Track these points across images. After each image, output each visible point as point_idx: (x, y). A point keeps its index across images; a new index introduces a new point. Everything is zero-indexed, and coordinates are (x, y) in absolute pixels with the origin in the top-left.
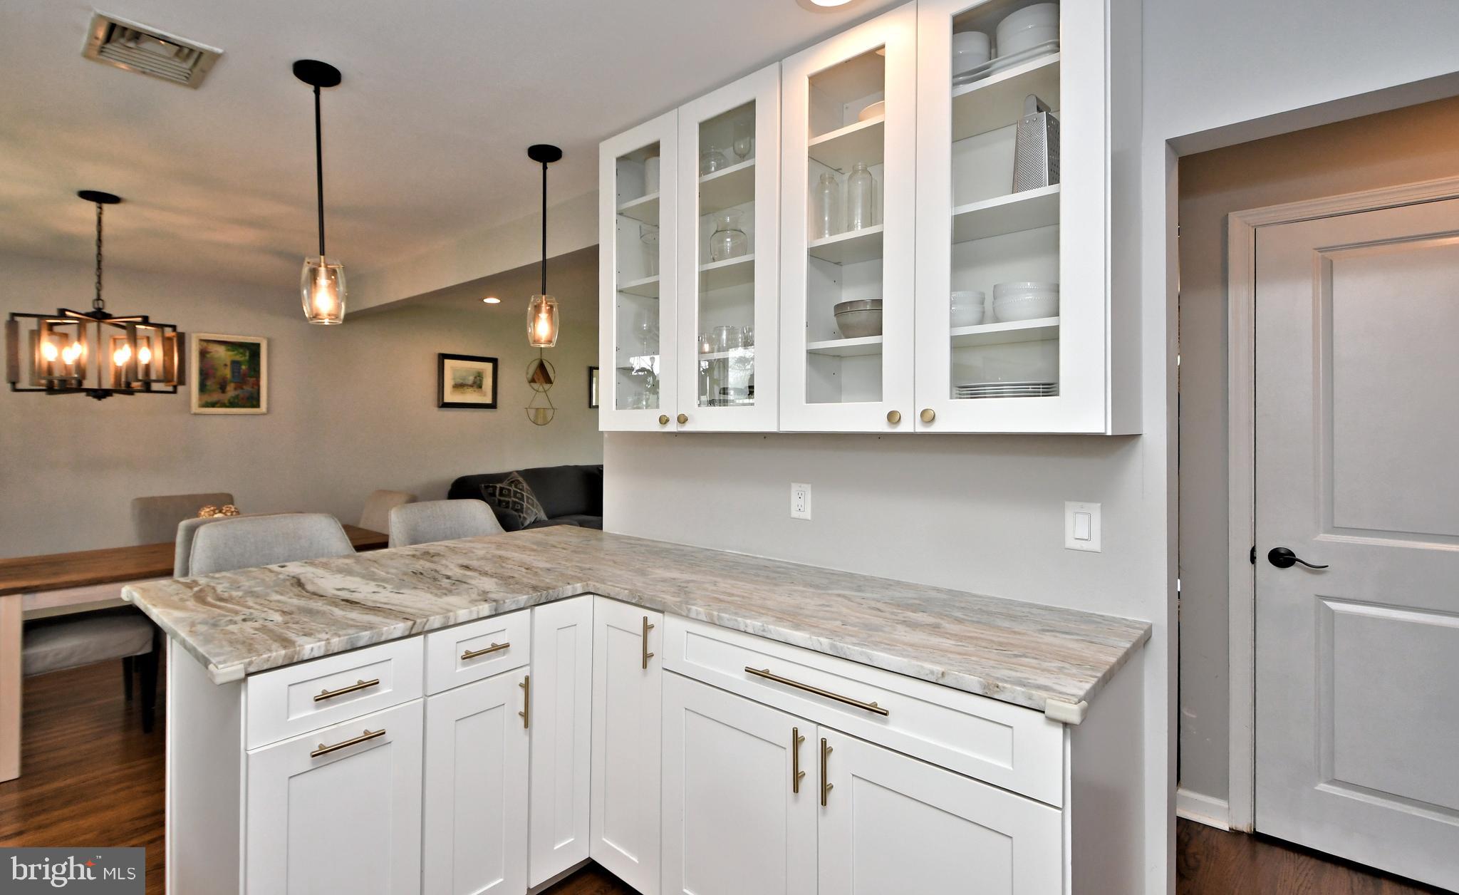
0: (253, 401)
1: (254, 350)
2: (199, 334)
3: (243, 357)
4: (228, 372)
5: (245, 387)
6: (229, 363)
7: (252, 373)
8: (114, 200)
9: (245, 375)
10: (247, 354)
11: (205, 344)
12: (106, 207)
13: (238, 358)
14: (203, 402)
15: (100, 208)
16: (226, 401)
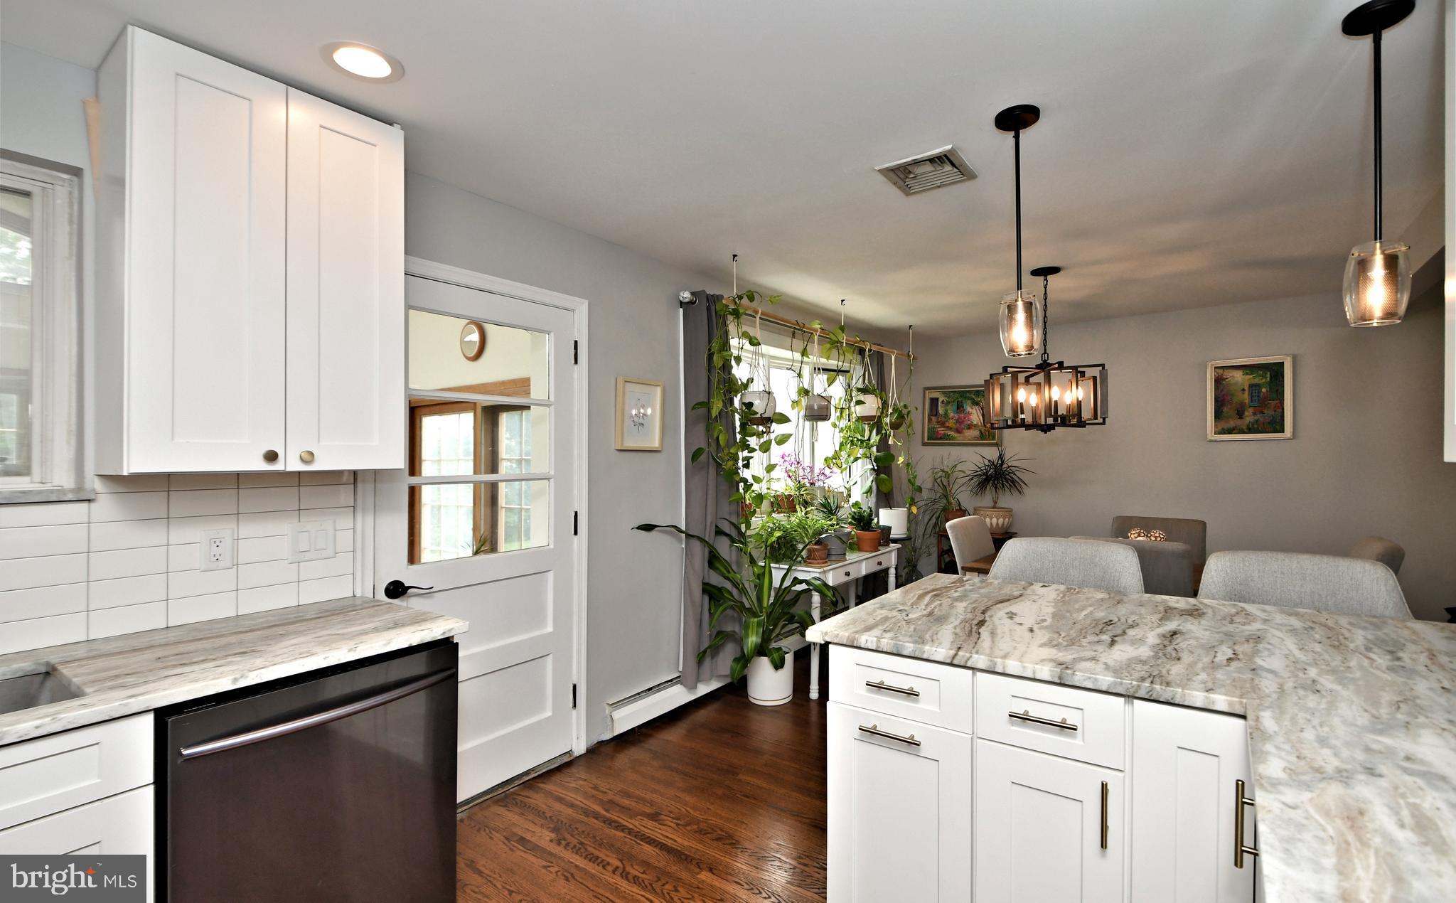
0: (1276, 425)
1: (1276, 371)
2: (1213, 363)
3: (1263, 380)
4: (1246, 397)
5: (1266, 411)
6: (1247, 388)
7: (1275, 395)
8: (1054, 270)
9: (1265, 399)
10: (1268, 375)
11: (1220, 371)
12: (1049, 277)
13: (1257, 381)
14: (1220, 428)
15: (1046, 280)
16: (1245, 428)
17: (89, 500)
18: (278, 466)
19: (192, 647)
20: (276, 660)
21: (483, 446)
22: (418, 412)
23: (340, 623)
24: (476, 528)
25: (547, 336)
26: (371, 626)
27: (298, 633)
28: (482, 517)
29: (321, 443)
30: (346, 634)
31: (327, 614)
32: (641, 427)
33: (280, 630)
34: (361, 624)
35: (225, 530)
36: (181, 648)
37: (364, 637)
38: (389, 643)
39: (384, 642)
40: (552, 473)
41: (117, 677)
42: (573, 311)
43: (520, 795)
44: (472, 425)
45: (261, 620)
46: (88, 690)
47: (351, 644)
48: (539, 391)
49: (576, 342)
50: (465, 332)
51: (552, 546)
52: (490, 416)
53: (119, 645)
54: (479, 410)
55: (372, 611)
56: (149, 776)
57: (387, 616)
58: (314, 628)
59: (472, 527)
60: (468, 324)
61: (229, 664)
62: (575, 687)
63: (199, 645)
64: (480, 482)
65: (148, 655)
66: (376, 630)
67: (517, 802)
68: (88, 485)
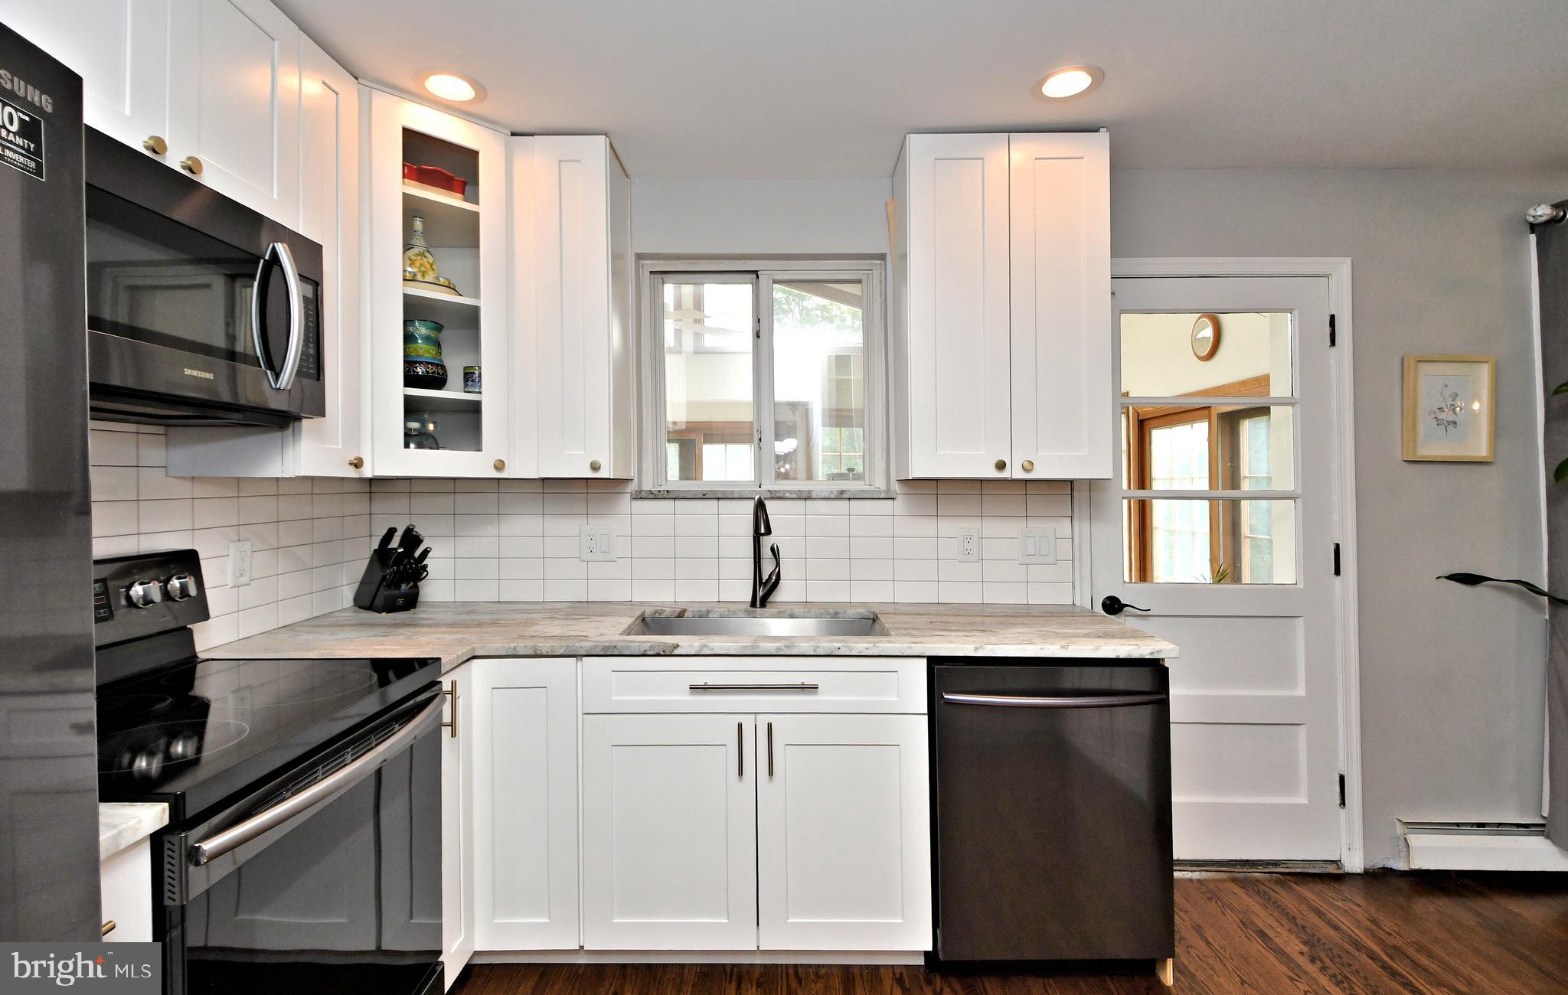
17: (893, 499)
18: (1005, 474)
19: (951, 619)
20: (1005, 641)
21: (1220, 461)
22: (1147, 423)
23: (1058, 623)
24: (1213, 559)
25: (1289, 314)
26: (1085, 631)
27: (1024, 625)
28: (1221, 547)
29: (1039, 454)
30: (1062, 634)
31: (1049, 615)
32: (1451, 428)
33: (1011, 620)
34: (1076, 628)
35: (971, 526)
36: (944, 619)
37: (1076, 639)
38: (1097, 649)
39: (1092, 647)
40: (1299, 491)
41: (908, 628)
42: (1328, 276)
43: (1264, 884)
44: (1207, 436)
45: (1000, 610)
46: (892, 633)
47: (1064, 642)
48: (1279, 388)
49: (1332, 317)
50: (1196, 328)
51: (1301, 586)
52: (1229, 424)
53: (910, 609)
54: (1215, 419)
55: (1087, 619)
56: (924, 707)
57: (1098, 627)
58: (1037, 624)
59: (1209, 557)
60: (1200, 318)
61: (973, 636)
62: (1342, 779)
63: (957, 619)
64: (1218, 498)
65: (925, 619)
66: (1087, 635)
67: (1259, 891)
68: (892, 488)
